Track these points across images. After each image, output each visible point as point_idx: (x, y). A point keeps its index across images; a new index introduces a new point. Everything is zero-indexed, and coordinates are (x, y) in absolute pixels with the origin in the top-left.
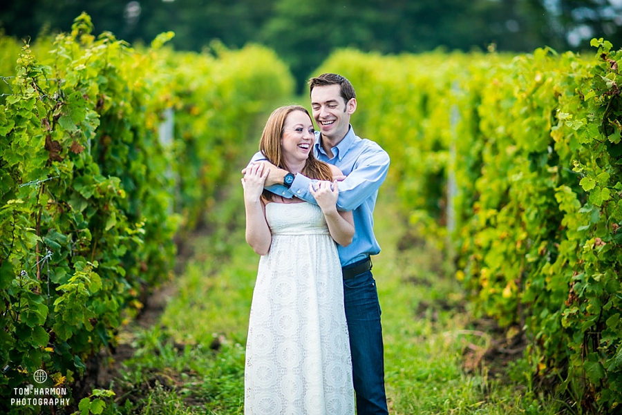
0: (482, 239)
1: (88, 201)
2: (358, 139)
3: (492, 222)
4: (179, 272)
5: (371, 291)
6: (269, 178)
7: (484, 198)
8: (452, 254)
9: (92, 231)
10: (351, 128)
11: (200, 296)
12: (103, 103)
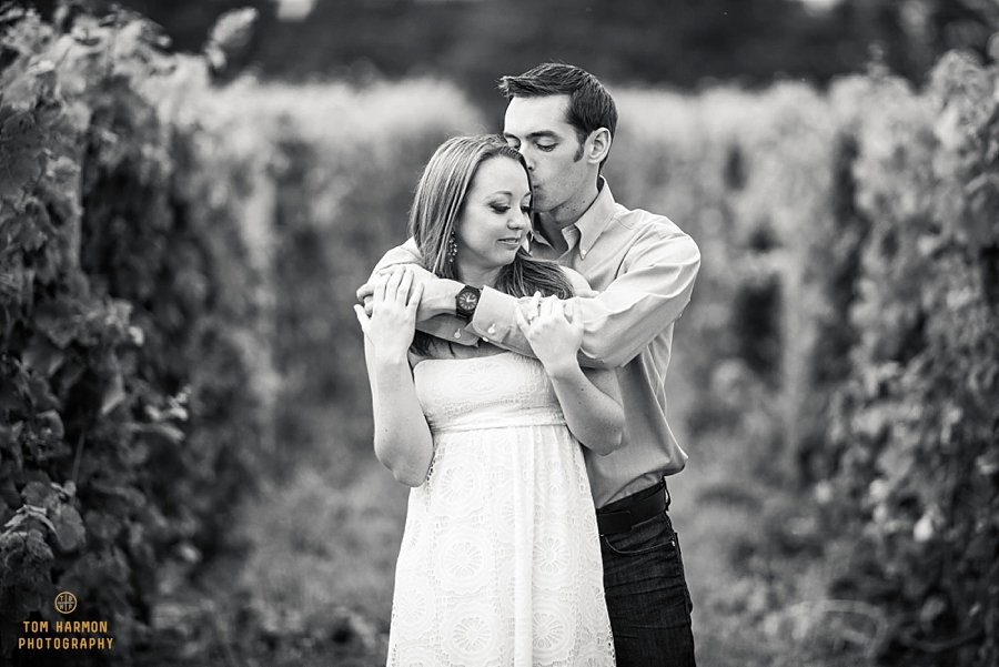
0: (870, 422)
1: (66, 351)
2: (621, 210)
3: (893, 387)
4: (282, 474)
5: (669, 560)
6: (423, 302)
7: (870, 340)
8: (793, 442)
9: (64, 416)
10: (606, 185)
11: (319, 527)
12: (99, 147)
